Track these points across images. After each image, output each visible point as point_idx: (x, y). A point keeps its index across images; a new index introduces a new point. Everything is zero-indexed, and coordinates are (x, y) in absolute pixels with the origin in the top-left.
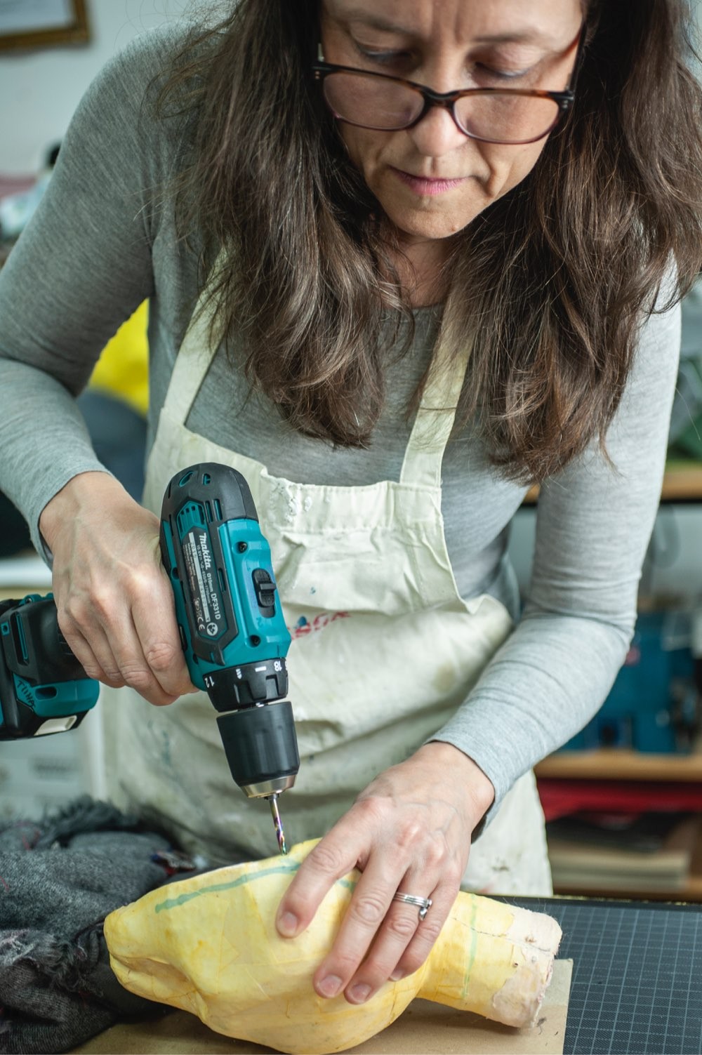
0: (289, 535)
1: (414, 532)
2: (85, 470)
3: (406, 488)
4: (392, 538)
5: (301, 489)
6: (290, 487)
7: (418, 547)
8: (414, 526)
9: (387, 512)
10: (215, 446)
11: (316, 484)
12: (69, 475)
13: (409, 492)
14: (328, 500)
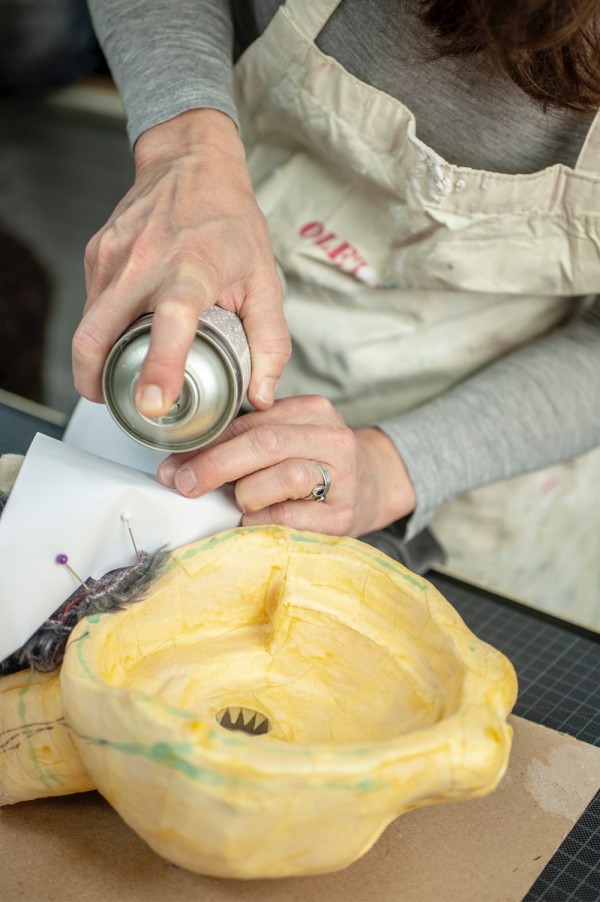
0: (433, 213)
1: (583, 225)
2: (200, 106)
3: (582, 178)
4: (553, 223)
5: (455, 172)
6: (442, 166)
7: (583, 239)
8: (583, 218)
9: (554, 197)
10: (355, 79)
11: (474, 168)
12: (181, 108)
13: (586, 182)
14: (484, 186)
